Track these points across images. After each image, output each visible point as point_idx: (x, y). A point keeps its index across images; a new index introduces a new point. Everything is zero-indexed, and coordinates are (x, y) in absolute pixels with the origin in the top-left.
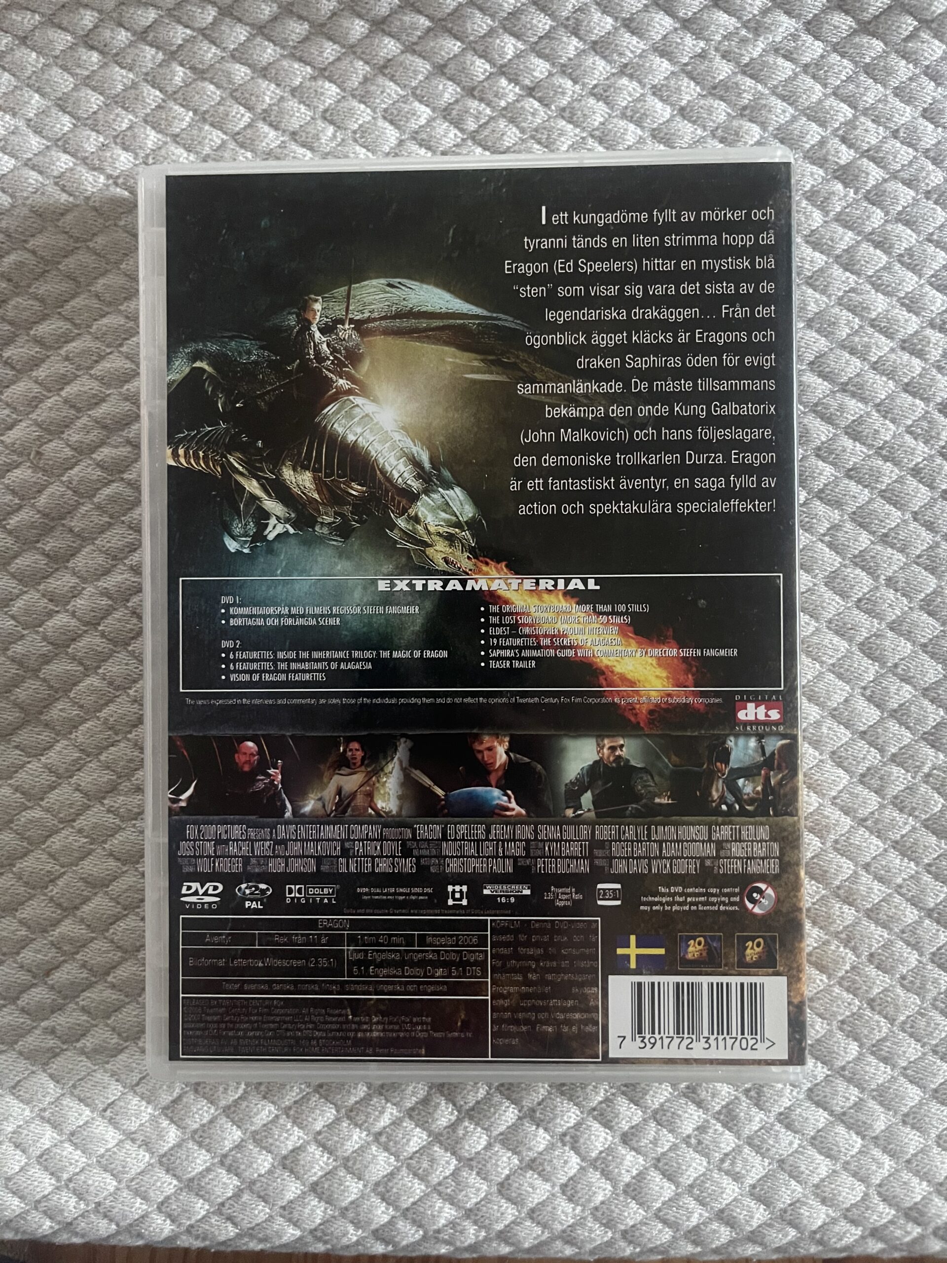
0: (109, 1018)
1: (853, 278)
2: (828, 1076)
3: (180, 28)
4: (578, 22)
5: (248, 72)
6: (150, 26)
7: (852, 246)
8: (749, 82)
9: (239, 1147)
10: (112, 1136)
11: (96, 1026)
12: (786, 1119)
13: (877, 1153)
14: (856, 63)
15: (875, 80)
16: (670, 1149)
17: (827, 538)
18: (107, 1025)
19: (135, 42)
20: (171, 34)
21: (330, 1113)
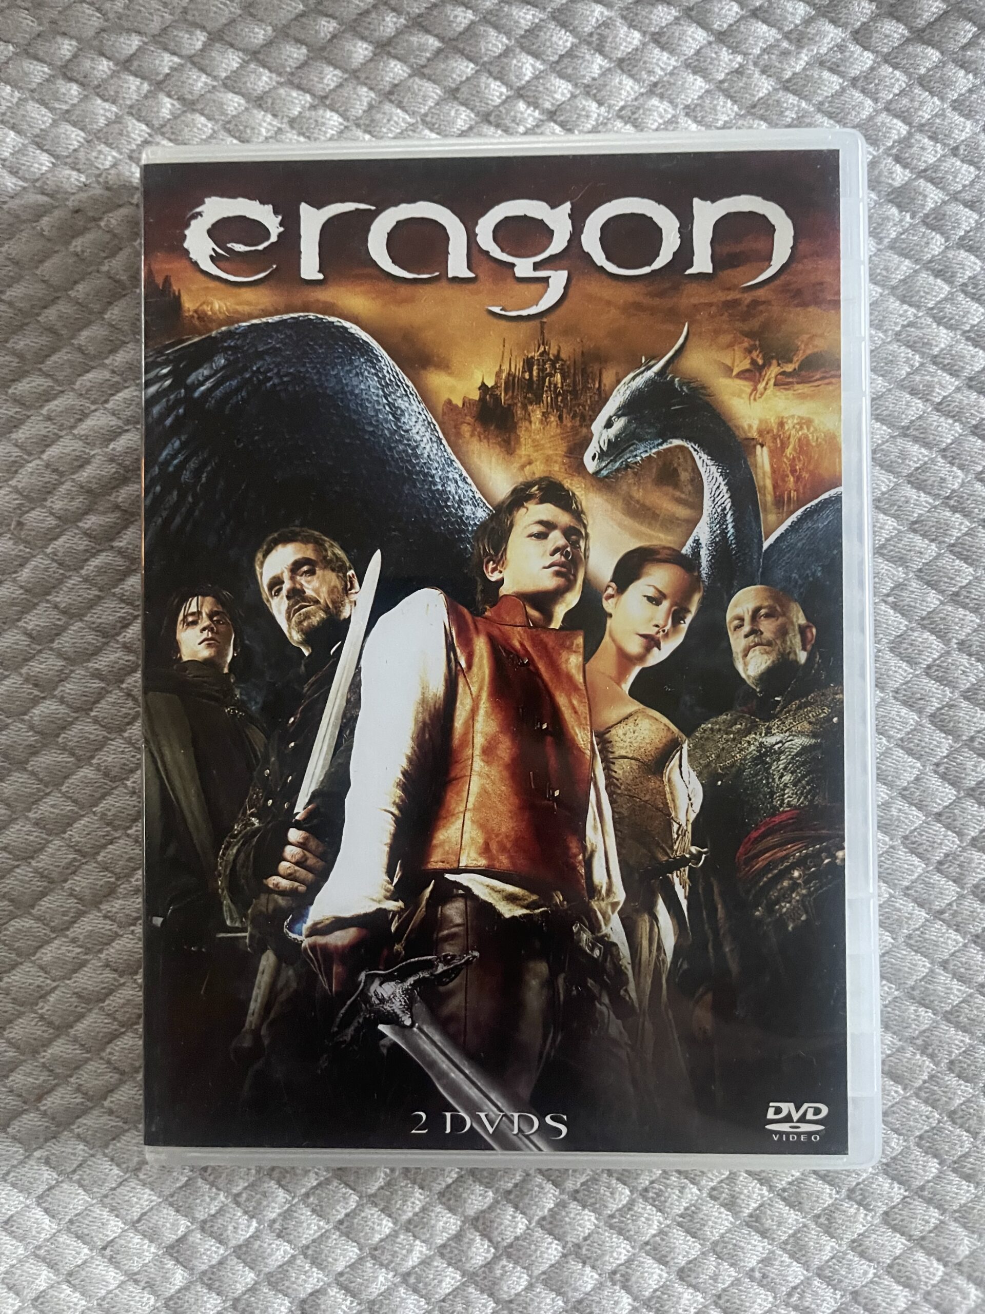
0: (106, 1146)
1: (913, 310)
2: (905, 1197)
3: (167, 56)
4: (602, 38)
5: (243, 101)
6: (134, 54)
7: (909, 277)
8: (792, 99)
9: (253, 1290)
10: (113, 1277)
11: (93, 1156)
12: (858, 1246)
13: (961, 1281)
14: (909, 76)
15: (932, 94)
16: (732, 1284)
17: (891, 599)
18: (105, 1155)
19: (118, 72)
20: (157, 62)
21: (353, 1252)
